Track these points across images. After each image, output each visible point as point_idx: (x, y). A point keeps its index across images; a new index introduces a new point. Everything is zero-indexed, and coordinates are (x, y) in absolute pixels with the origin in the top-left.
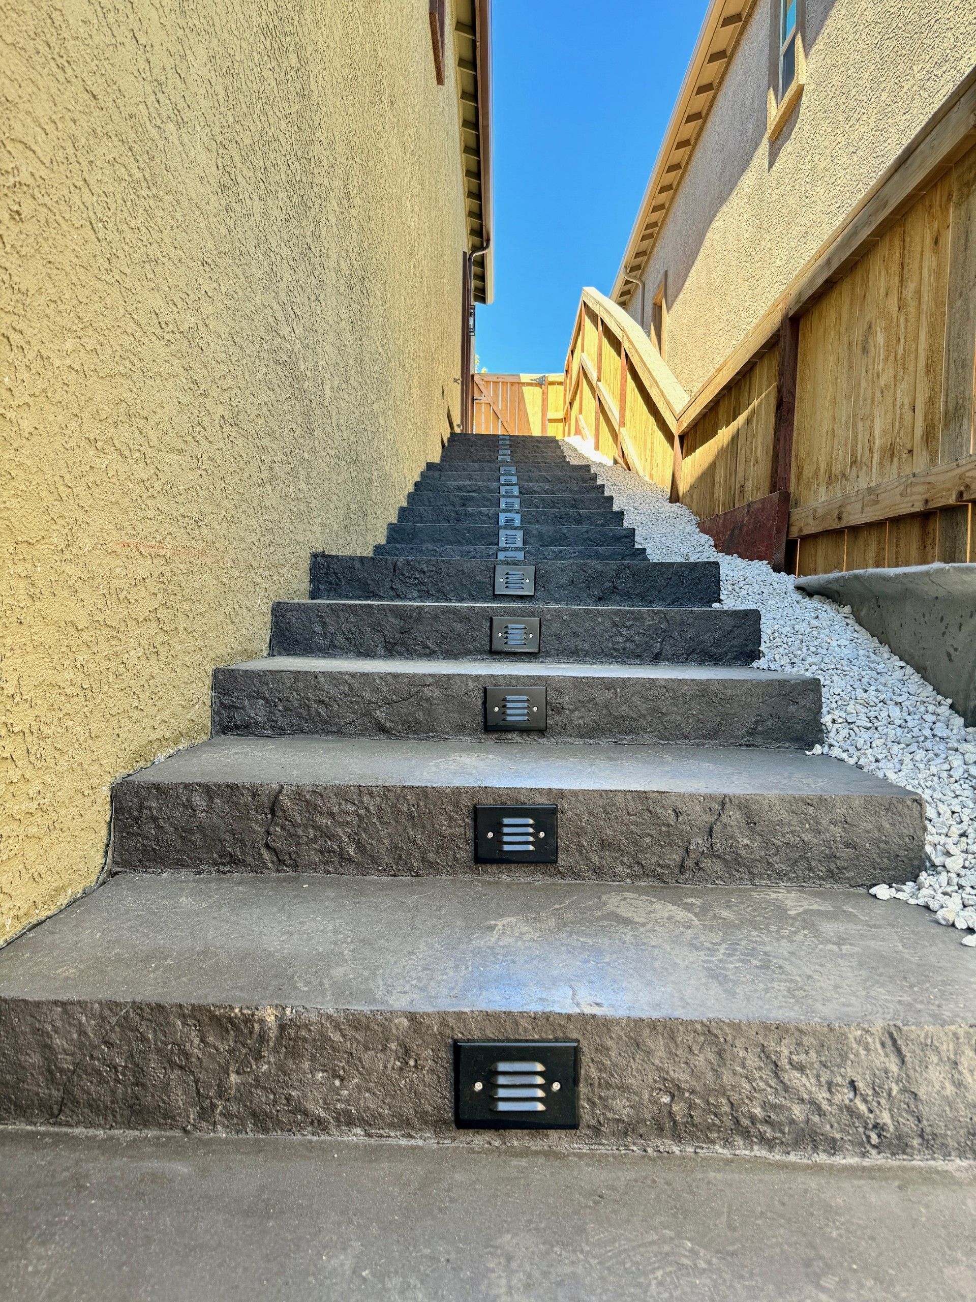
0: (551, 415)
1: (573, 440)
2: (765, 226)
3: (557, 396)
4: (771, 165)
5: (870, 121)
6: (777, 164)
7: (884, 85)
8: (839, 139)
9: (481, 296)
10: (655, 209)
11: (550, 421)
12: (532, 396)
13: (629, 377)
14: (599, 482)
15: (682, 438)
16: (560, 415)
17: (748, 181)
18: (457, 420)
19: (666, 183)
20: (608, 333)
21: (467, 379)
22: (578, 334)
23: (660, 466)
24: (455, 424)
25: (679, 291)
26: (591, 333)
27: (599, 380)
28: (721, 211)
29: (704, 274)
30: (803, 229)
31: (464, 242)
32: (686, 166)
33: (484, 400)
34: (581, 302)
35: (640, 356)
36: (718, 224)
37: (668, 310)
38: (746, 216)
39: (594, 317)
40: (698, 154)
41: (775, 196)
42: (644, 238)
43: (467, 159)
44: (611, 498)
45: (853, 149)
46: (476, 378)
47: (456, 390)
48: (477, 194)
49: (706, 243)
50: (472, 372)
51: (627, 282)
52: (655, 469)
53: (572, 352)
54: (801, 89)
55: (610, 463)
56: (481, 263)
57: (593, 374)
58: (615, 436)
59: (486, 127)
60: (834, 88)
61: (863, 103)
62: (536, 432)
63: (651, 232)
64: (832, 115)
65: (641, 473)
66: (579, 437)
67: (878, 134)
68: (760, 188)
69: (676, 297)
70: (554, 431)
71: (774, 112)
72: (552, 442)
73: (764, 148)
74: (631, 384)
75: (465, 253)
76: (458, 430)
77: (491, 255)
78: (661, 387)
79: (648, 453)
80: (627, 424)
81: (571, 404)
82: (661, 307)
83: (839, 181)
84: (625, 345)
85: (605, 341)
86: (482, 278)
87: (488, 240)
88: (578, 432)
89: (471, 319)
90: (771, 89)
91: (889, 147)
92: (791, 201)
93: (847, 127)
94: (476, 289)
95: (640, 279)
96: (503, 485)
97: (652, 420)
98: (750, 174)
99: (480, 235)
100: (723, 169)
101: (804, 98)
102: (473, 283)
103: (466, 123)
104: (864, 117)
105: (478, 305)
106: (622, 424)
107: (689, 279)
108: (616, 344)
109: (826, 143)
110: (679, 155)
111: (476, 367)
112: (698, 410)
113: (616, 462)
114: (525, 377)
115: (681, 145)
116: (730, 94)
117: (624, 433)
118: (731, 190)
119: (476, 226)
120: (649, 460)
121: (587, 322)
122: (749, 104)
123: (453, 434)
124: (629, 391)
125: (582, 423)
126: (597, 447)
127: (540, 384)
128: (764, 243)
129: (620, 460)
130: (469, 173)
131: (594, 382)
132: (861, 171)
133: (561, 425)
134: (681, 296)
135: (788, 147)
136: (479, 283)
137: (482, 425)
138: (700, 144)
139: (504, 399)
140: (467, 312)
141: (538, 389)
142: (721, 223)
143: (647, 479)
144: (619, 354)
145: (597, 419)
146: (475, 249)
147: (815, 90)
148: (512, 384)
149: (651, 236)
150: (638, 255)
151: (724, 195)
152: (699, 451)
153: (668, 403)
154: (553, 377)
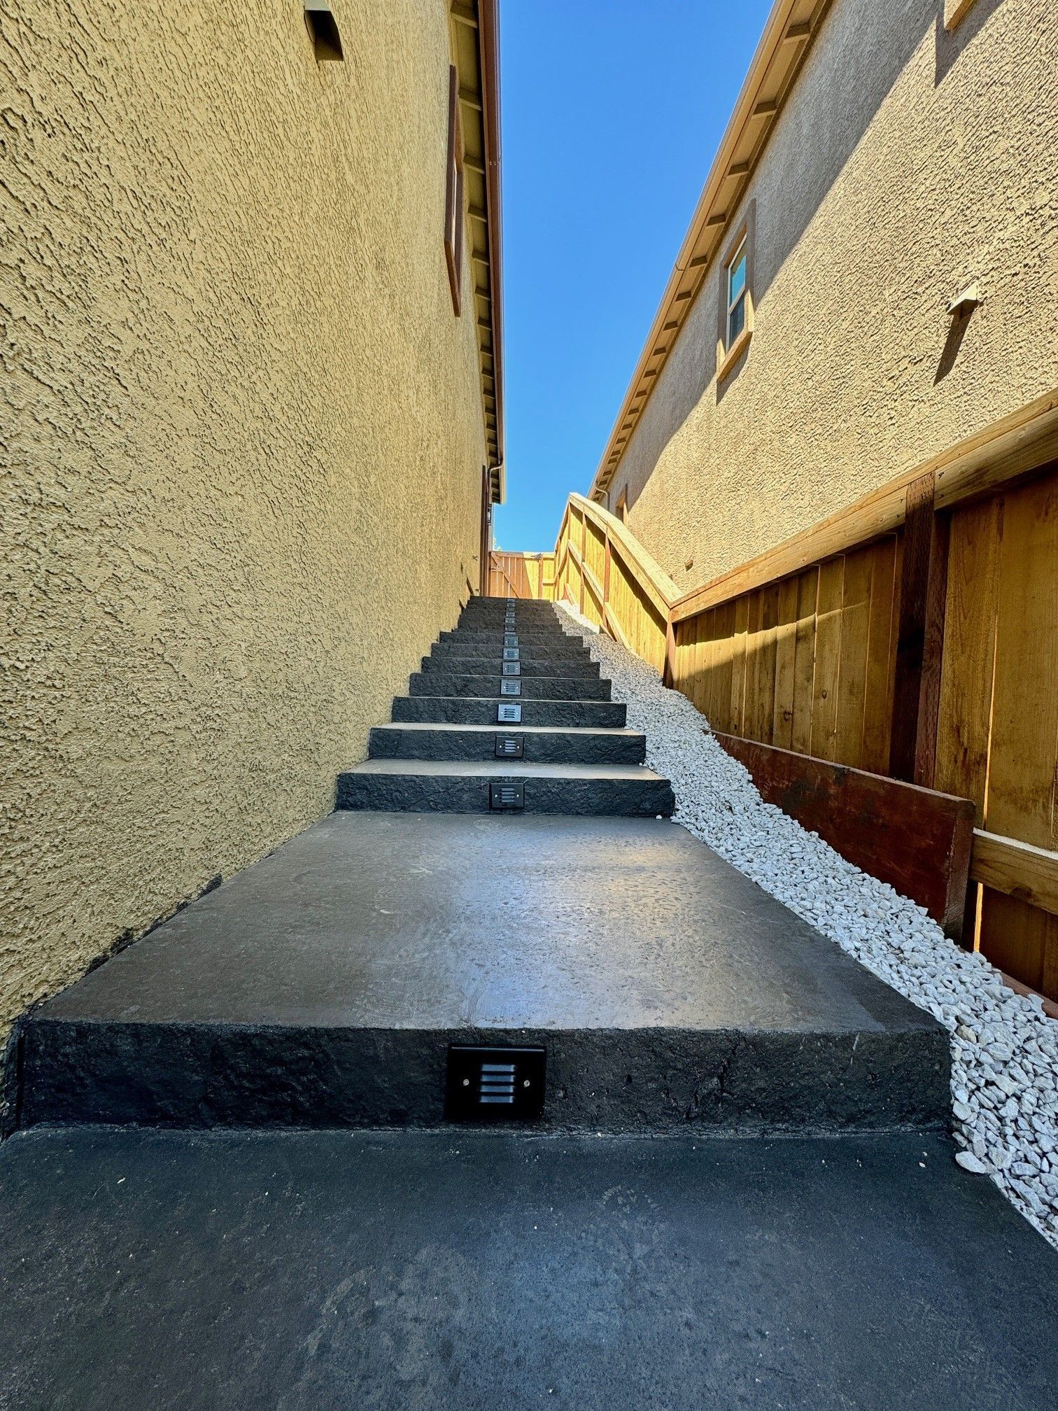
0: (545, 581)
1: (563, 604)
2: (714, 446)
3: (548, 568)
4: (718, 400)
5: (828, 349)
6: (725, 399)
7: (844, 315)
8: (791, 370)
9: (497, 498)
10: (619, 441)
11: (545, 584)
12: (531, 567)
13: (612, 562)
14: (593, 658)
15: (675, 625)
16: (552, 581)
17: (697, 414)
18: (476, 585)
19: (627, 423)
20: (591, 525)
21: (485, 554)
22: (565, 526)
23: (648, 645)
24: (474, 590)
25: (636, 498)
26: (575, 525)
27: (583, 561)
28: (673, 439)
29: (658, 485)
30: (752, 447)
31: (484, 459)
32: (643, 410)
33: (498, 569)
34: (568, 503)
35: (625, 546)
36: (670, 448)
37: (628, 511)
38: (695, 441)
39: (579, 514)
40: (653, 400)
41: (722, 423)
42: (610, 462)
43: (486, 398)
44: (608, 682)
45: (808, 376)
46: (493, 554)
47: (476, 565)
48: (493, 425)
49: (660, 463)
50: (489, 550)
51: (597, 492)
52: (642, 644)
53: (561, 538)
54: (749, 336)
55: (597, 630)
56: (497, 476)
57: (578, 555)
58: (600, 609)
59: (500, 373)
60: (785, 329)
61: (820, 336)
62: (535, 597)
63: (615, 458)
64: (783, 352)
65: (628, 646)
66: (567, 601)
67: (838, 358)
68: (708, 418)
69: (635, 502)
70: (547, 595)
71: (723, 358)
72: (545, 607)
73: (712, 387)
74: (614, 567)
75: (484, 467)
76: (477, 594)
77: (505, 469)
78: (649, 574)
79: (634, 629)
80: (611, 599)
81: (560, 574)
82: (622, 509)
83: (791, 405)
84: (609, 535)
85: (588, 532)
86: (497, 486)
87: (502, 460)
88: (565, 597)
89: (489, 514)
90: (720, 341)
91: (852, 368)
92: (740, 425)
93: (800, 359)
94: (494, 494)
95: (606, 490)
96: (506, 661)
97: (637, 602)
98: (699, 409)
99: (496, 456)
100: (674, 409)
101: (752, 342)
102: (491, 490)
103: (485, 371)
104: (821, 347)
105: (495, 504)
106: (607, 599)
107: (645, 490)
108: (600, 536)
109: (777, 375)
110: (638, 402)
111: (494, 546)
112: (703, 607)
113: (602, 631)
114: (527, 555)
115: (640, 394)
116: (681, 353)
117: (608, 607)
118: (681, 423)
119: (493, 450)
120: (635, 636)
121: (573, 518)
122: (697, 357)
123: (472, 597)
124: (612, 573)
125: (569, 590)
126: (582, 612)
127: (538, 559)
128: (712, 461)
129: (606, 630)
130: (487, 410)
131: (580, 562)
132: (818, 393)
133: (552, 588)
134: (638, 501)
135: (736, 384)
136: (496, 490)
137: (497, 590)
138: (655, 393)
139: (512, 569)
140: (486, 508)
141: (536, 562)
142: (672, 448)
143: (633, 652)
144: (603, 542)
145: (582, 590)
146: (492, 465)
147: (763, 335)
148: (518, 559)
149: (614, 460)
150: (606, 473)
151: (675, 427)
152: (700, 646)
153: (659, 592)
154: (546, 555)
